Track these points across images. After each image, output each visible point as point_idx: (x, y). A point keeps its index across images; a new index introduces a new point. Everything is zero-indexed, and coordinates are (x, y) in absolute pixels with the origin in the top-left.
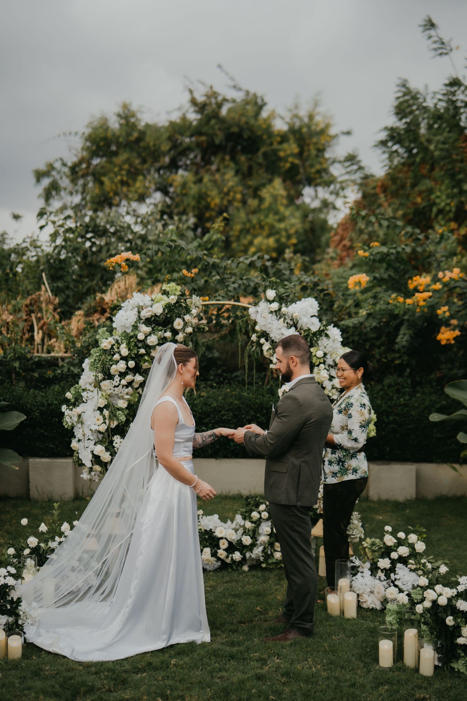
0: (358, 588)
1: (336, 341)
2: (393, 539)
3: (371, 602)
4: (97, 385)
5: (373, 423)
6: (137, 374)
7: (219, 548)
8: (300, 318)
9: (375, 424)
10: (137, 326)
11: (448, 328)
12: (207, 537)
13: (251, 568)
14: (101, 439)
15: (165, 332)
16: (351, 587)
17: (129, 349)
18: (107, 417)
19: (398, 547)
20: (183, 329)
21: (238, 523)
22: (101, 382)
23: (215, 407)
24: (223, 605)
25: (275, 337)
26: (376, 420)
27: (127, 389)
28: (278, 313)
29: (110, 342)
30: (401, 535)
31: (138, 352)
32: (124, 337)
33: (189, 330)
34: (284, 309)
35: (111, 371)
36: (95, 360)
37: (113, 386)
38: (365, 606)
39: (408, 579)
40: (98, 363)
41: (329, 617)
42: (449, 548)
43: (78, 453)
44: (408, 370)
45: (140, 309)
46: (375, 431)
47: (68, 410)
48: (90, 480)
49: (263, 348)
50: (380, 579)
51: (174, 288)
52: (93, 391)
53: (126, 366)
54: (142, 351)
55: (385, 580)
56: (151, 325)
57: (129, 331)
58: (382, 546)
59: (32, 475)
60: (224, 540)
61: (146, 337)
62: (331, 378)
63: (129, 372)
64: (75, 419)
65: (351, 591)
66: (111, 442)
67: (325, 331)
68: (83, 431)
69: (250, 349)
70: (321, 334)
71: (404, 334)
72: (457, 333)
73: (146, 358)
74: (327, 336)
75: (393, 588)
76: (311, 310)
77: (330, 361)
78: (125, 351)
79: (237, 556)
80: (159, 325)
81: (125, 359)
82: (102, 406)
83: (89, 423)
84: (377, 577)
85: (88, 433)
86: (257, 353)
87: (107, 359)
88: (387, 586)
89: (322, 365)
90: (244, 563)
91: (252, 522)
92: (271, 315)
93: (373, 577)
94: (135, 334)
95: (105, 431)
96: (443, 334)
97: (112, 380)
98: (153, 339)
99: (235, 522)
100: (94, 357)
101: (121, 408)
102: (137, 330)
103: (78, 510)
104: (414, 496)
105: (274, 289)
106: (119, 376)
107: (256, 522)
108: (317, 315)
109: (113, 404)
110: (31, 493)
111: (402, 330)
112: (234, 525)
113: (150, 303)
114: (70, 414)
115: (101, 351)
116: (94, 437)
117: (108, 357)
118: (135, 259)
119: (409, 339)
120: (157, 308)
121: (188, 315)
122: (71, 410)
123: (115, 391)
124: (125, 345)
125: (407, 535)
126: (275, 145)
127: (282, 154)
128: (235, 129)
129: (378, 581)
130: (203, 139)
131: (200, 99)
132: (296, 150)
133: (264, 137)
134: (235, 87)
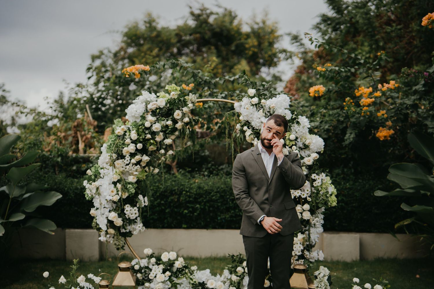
1: (305, 127)
2: (361, 288)
4: (112, 164)
5: (334, 195)
6: (144, 155)
9: (336, 196)
10: (145, 117)
11: (385, 128)
12: (200, 288)
14: (115, 207)
15: (167, 121)
17: (138, 135)
18: (120, 189)
20: (182, 119)
21: (225, 277)
22: (115, 161)
23: (206, 190)
25: (256, 125)
26: (336, 193)
27: (136, 167)
28: (258, 106)
29: (123, 129)
30: (368, 286)
31: (145, 137)
32: (134, 125)
33: (186, 120)
34: (262, 102)
35: (123, 152)
36: (111, 144)
37: (125, 164)
40: (113, 146)
43: (96, 219)
44: (352, 163)
45: (147, 103)
46: (336, 202)
47: (88, 184)
48: (107, 241)
49: (246, 134)
51: (175, 88)
52: (108, 169)
53: (135, 148)
54: (149, 136)
56: (156, 116)
57: (138, 121)
59: (68, 242)
61: (152, 125)
62: (302, 157)
63: (138, 153)
64: (94, 191)
66: (123, 210)
67: (297, 119)
68: (100, 201)
69: (236, 136)
70: (293, 121)
71: (351, 133)
72: (392, 132)
73: (152, 141)
74: (298, 123)
76: (284, 104)
77: (300, 144)
78: (134, 135)
80: (162, 117)
81: (135, 142)
82: (116, 180)
83: (105, 194)
85: (104, 202)
86: (241, 139)
87: (120, 143)
89: (294, 147)
91: (237, 276)
92: (252, 107)
94: (143, 123)
95: (118, 201)
96: (381, 132)
97: (123, 160)
98: (157, 127)
99: (223, 276)
100: (110, 142)
101: (131, 182)
102: (145, 119)
103: (101, 268)
104: (358, 258)
105: (255, 89)
106: (129, 156)
107: (241, 276)
108: (289, 107)
109: (125, 179)
110: (67, 255)
111: (349, 131)
112: (222, 278)
113: (155, 99)
114: (90, 188)
115: (115, 136)
116: (109, 206)
117: (121, 141)
118: (146, 69)
119: (355, 136)
120: (161, 102)
121: (186, 108)
122: (91, 184)
123: (126, 168)
124: (134, 131)
125: (373, 286)
126: (243, 40)
127: (247, 46)
128: (218, 30)
130: (198, 36)
131: (197, 12)
132: (256, 43)
133: (236, 35)
134: (218, 6)
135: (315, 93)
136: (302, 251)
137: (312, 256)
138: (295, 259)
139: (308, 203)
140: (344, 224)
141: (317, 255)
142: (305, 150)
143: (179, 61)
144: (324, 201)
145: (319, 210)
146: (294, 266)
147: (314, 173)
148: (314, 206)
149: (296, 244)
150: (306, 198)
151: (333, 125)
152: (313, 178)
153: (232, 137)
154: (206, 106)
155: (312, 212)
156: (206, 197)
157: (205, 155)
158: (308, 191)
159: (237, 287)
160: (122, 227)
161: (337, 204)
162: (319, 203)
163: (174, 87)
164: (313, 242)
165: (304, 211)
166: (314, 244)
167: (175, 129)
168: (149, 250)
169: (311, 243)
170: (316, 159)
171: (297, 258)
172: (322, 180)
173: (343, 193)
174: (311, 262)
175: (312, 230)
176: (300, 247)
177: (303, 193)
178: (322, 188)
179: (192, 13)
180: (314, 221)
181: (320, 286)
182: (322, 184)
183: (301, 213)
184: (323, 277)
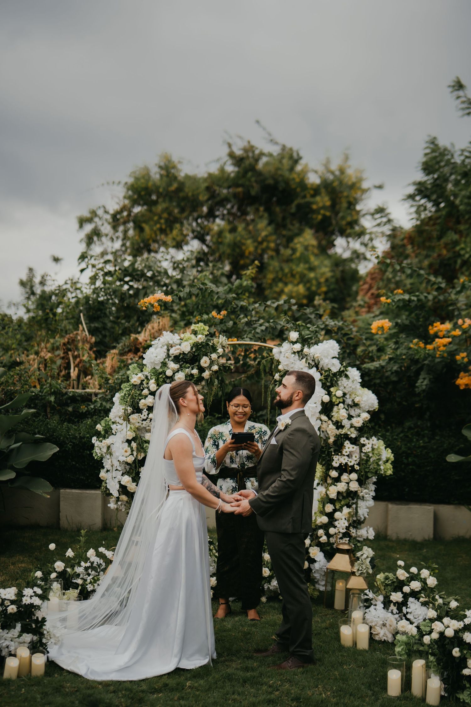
0: (370, 620)
1: (355, 382)
2: (406, 573)
3: (383, 634)
4: (126, 418)
5: (390, 462)
8: (322, 359)
9: (392, 463)
10: (166, 363)
11: (467, 374)
14: (128, 470)
15: (192, 369)
18: (134, 448)
19: (410, 582)
22: (130, 415)
24: (240, 634)
26: (393, 460)
28: (300, 353)
29: (140, 377)
30: (414, 570)
32: (153, 373)
33: (215, 368)
34: (306, 350)
35: (140, 405)
36: (125, 394)
37: (142, 419)
38: (377, 638)
39: (419, 613)
40: (128, 397)
41: (342, 648)
42: (463, 587)
43: (106, 483)
44: (428, 413)
45: (169, 346)
46: (392, 470)
47: (98, 442)
48: (117, 509)
50: (392, 612)
55: (397, 613)
56: (179, 362)
57: (158, 368)
58: (395, 580)
59: (63, 505)
61: (174, 374)
62: (350, 417)
64: (105, 450)
65: (363, 623)
67: (345, 372)
68: (111, 462)
71: (424, 379)
74: (347, 376)
75: (404, 621)
76: (332, 351)
77: (349, 401)
78: (153, 385)
80: (187, 363)
82: (130, 438)
83: (117, 454)
84: (390, 611)
85: (116, 464)
87: (136, 393)
88: (399, 619)
89: (341, 405)
92: (293, 355)
93: (385, 610)
94: (164, 371)
95: (133, 463)
96: (461, 379)
97: (140, 414)
98: (180, 376)
100: (125, 392)
102: (166, 367)
103: (105, 540)
104: (432, 536)
105: (298, 331)
106: (147, 410)
108: (337, 356)
109: (141, 437)
110: (61, 522)
111: (423, 375)
113: (178, 342)
114: (100, 446)
115: (131, 385)
116: (122, 468)
118: (168, 300)
119: (428, 383)
120: (185, 346)
121: (214, 354)
122: (101, 441)
123: (143, 424)
124: (153, 381)
125: (419, 570)
126: (308, 199)
127: (314, 207)
128: (271, 182)
129: (390, 614)
130: (240, 189)
131: (238, 152)
132: (328, 203)
133: (298, 190)
134: (273, 142)
135: (378, 330)
136: (347, 528)
137: (359, 534)
138: (339, 537)
139: (356, 471)
140: (415, 493)
141: (366, 532)
142: (355, 408)
144: (375, 470)
145: (370, 479)
146: (337, 545)
147: (363, 437)
148: (362, 476)
149: (340, 520)
150: (353, 466)
151: (406, 365)
152: (362, 442)
155: (361, 482)
161: (393, 472)
162: (369, 472)
163: (201, 327)
164: (361, 518)
165: (351, 481)
166: (362, 520)
167: (201, 379)
169: (359, 518)
170: (367, 420)
171: (341, 535)
172: (373, 445)
173: (415, 452)
174: (359, 541)
175: (360, 503)
176: (344, 523)
177: (350, 460)
178: (373, 453)
179: (231, 155)
180: (363, 492)
181: (360, 569)
182: (373, 449)
183: (348, 483)
184: (365, 559)
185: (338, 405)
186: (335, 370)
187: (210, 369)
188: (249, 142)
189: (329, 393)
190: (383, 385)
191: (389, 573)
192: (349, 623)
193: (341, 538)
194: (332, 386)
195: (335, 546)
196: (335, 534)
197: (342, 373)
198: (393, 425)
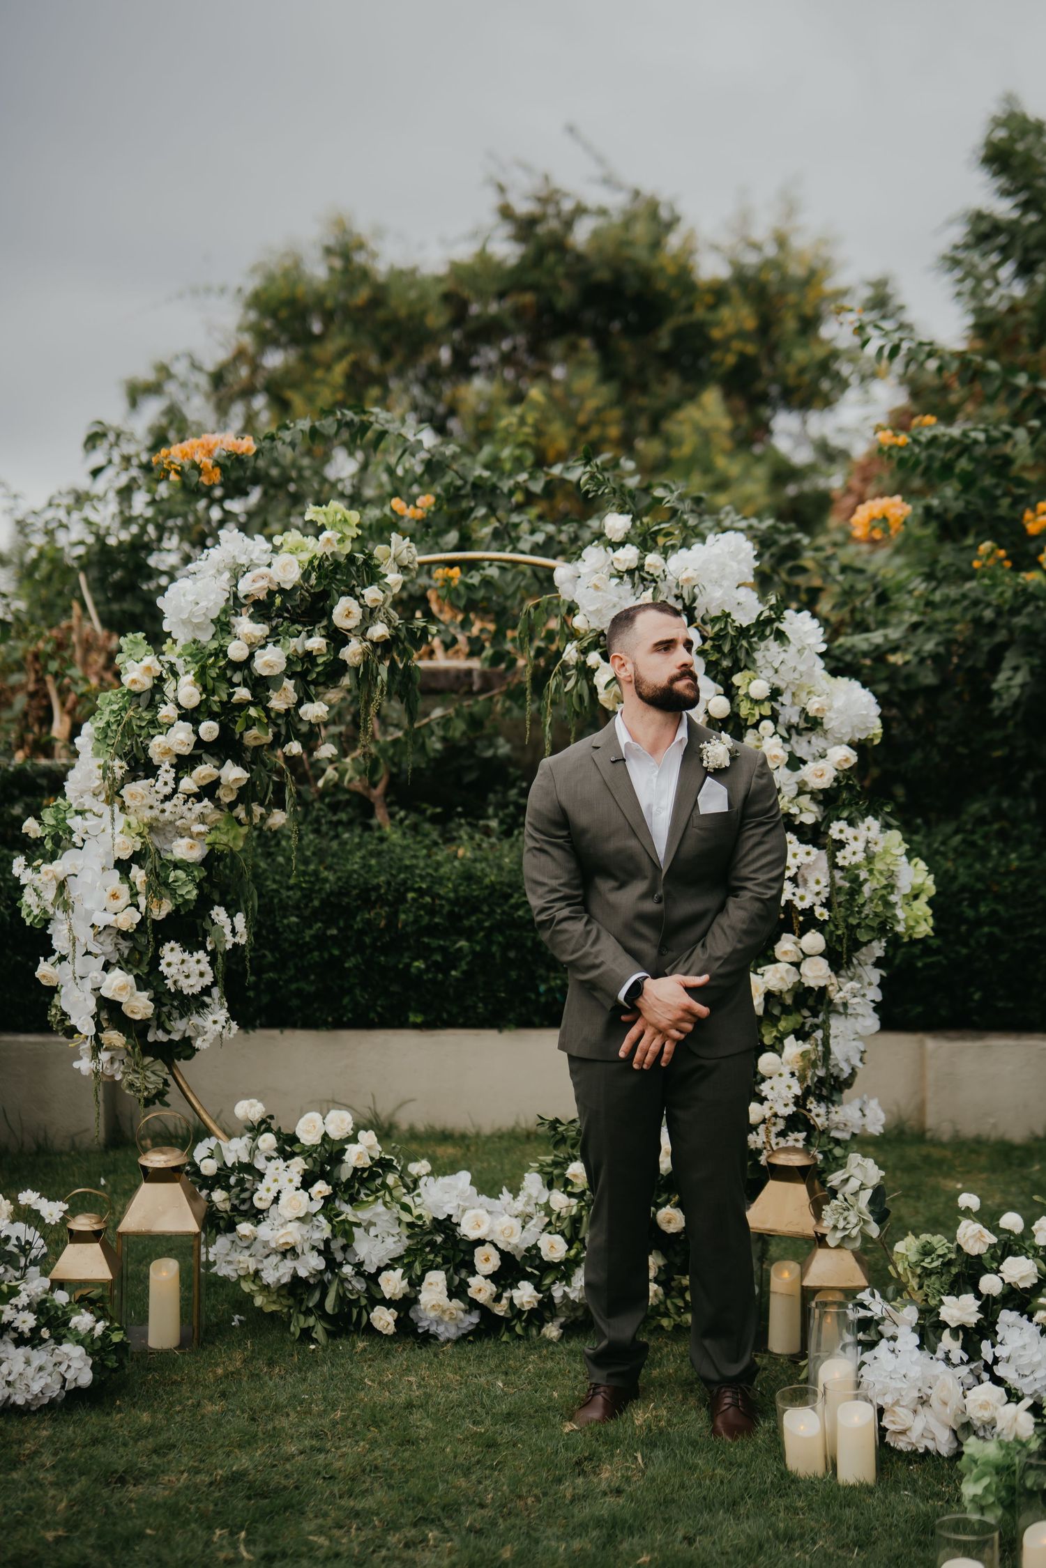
0: (878, 1387)
1: (806, 652)
2: (986, 1232)
3: (922, 1431)
4: (114, 794)
5: (924, 898)
6: (229, 762)
7: (473, 1272)
8: (702, 588)
9: (930, 903)
10: (228, 624)
12: (439, 1239)
13: (569, 1330)
14: (126, 952)
15: (310, 636)
16: (858, 1385)
17: (205, 689)
18: (140, 887)
19: (1001, 1260)
20: (363, 630)
21: (530, 1197)
22: (122, 786)
23: (493, 884)
26: (931, 889)
27: (199, 806)
28: (636, 576)
29: (148, 669)
30: (1012, 1221)
31: (231, 695)
32: (191, 655)
33: (379, 631)
34: (654, 564)
35: (151, 753)
36: (108, 724)
37: (161, 797)
38: (902, 1444)
39: (1035, 1359)
40: (116, 731)
41: (787, 1481)
43: (58, 996)
44: (1030, 776)
45: (238, 572)
46: (931, 921)
47: (29, 871)
48: (97, 1074)
49: (596, 680)
50: (947, 1360)
51: (339, 517)
53: (193, 738)
54: (243, 693)
55: (962, 1362)
56: (269, 619)
57: (205, 637)
58: (953, 1256)
60: (488, 1248)
61: (252, 653)
62: (795, 763)
63: (204, 756)
64: (50, 895)
65: (856, 1397)
66: (156, 960)
67: (776, 624)
68: (70, 929)
69: (558, 688)
70: (764, 631)
71: (1016, 669)
73: (253, 712)
74: (780, 636)
75: (988, 1385)
76: (735, 565)
77: (790, 714)
78: (187, 691)
79: (525, 1294)
80: (293, 622)
81: (191, 716)
82: (125, 856)
83: (88, 905)
84: (940, 1354)
85: (85, 936)
86: (580, 697)
87: (140, 719)
88: (970, 1380)
89: (767, 725)
90: (547, 1314)
91: (570, 1195)
92: (617, 580)
93: (926, 1353)
94: (221, 646)
95: (136, 931)
97: (152, 781)
98: (270, 660)
99: (522, 1197)
100: (106, 717)
101: (182, 861)
102: (230, 633)
105: (628, 513)
106: (172, 766)
107: (583, 1193)
108: (751, 580)
109: (158, 851)
111: (1010, 659)
112: (519, 1205)
113: (266, 558)
114: (37, 883)
115: (124, 696)
116: (106, 947)
117: (144, 714)
118: (244, 449)
119: (1028, 679)
120: (284, 568)
121: (375, 587)
122: (37, 870)
123: (163, 811)
124: (190, 678)
125: (1029, 1223)
126: (700, 313)
127: (716, 334)
128: (603, 275)
129: (942, 1365)
130: (528, 298)
131: (524, 207)
132: (750, 323)
133: (674, 293)
134: (608, 181)
135: (873, 528)
136: (800, 1101)
137: (835, 1118)
138: (774, 1130)
139: (820, 926)
140: (1001, 1004)
141: (860, 1114)
142: (810, 734)
143: (372, 413)
144: (878, 920)
145: (864, 950)
146: (769, 1157)
147: (839, 819)
148: (840, 939)
149: (775, 1078)
150: (811, 908)
151: (960, 638)
152: (837, 836)
153: (545, 691)
154: (475, 579)
155: (838, 958)
156: (492, 912)
157: (495, 756)
158: (818, 882)
159: (567, 1232)
160: (154, 1023)
161: (933, 929)
162: (859, 925)
163: (336, 513)
164: (842, 1070)
165: (806, 956)
166: (845, 1075)
167: (337, 669)
168: (252, 1106)
169: (835, 1071)
170: (847, 766)
171: (781, 1125)
172: (868, 842)
173: (995, 888)
174: (837, 1142)
175: (837, 1025)
176: (789, 1087)
177: (799, 892)
178: (871, 871)
179: (506, 213)
180: (843, 990)
181: (841, 1224)
182: (870, 858)
183: (797, 965)
184: (855, 1194)
185: (756, 726)
186: (744, 619)
187: (363, 634)
188: (546, 178)
189: (730, 692)
190: (896, 699)
191: (934, 1234)
192: (810, 1397)
193: (782, 1134)
194: (737, 668)
195: (763, 1160)
196: (764, 1121)
197: (767, 627)
198: (933, 816)
